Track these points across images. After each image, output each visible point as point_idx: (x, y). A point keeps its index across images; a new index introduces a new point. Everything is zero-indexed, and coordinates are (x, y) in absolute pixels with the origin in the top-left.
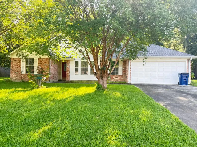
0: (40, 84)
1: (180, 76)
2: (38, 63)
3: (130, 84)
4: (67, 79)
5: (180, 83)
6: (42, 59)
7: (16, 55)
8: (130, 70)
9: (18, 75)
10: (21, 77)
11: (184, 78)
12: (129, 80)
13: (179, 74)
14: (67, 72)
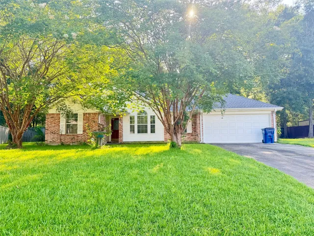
0: (101, 144)
1: (264, 132)
2: (84, 120)
3: (204, 143)
4: (119, 141)
5: (264, 141)
6: (89, 114)
7: (57, 110)
8: (202, 126)
9: (56, 136)
10: (61, 139)
11: (269, 135)
12: (201, 139)
13: (262, 130)
14: (120, 131)
